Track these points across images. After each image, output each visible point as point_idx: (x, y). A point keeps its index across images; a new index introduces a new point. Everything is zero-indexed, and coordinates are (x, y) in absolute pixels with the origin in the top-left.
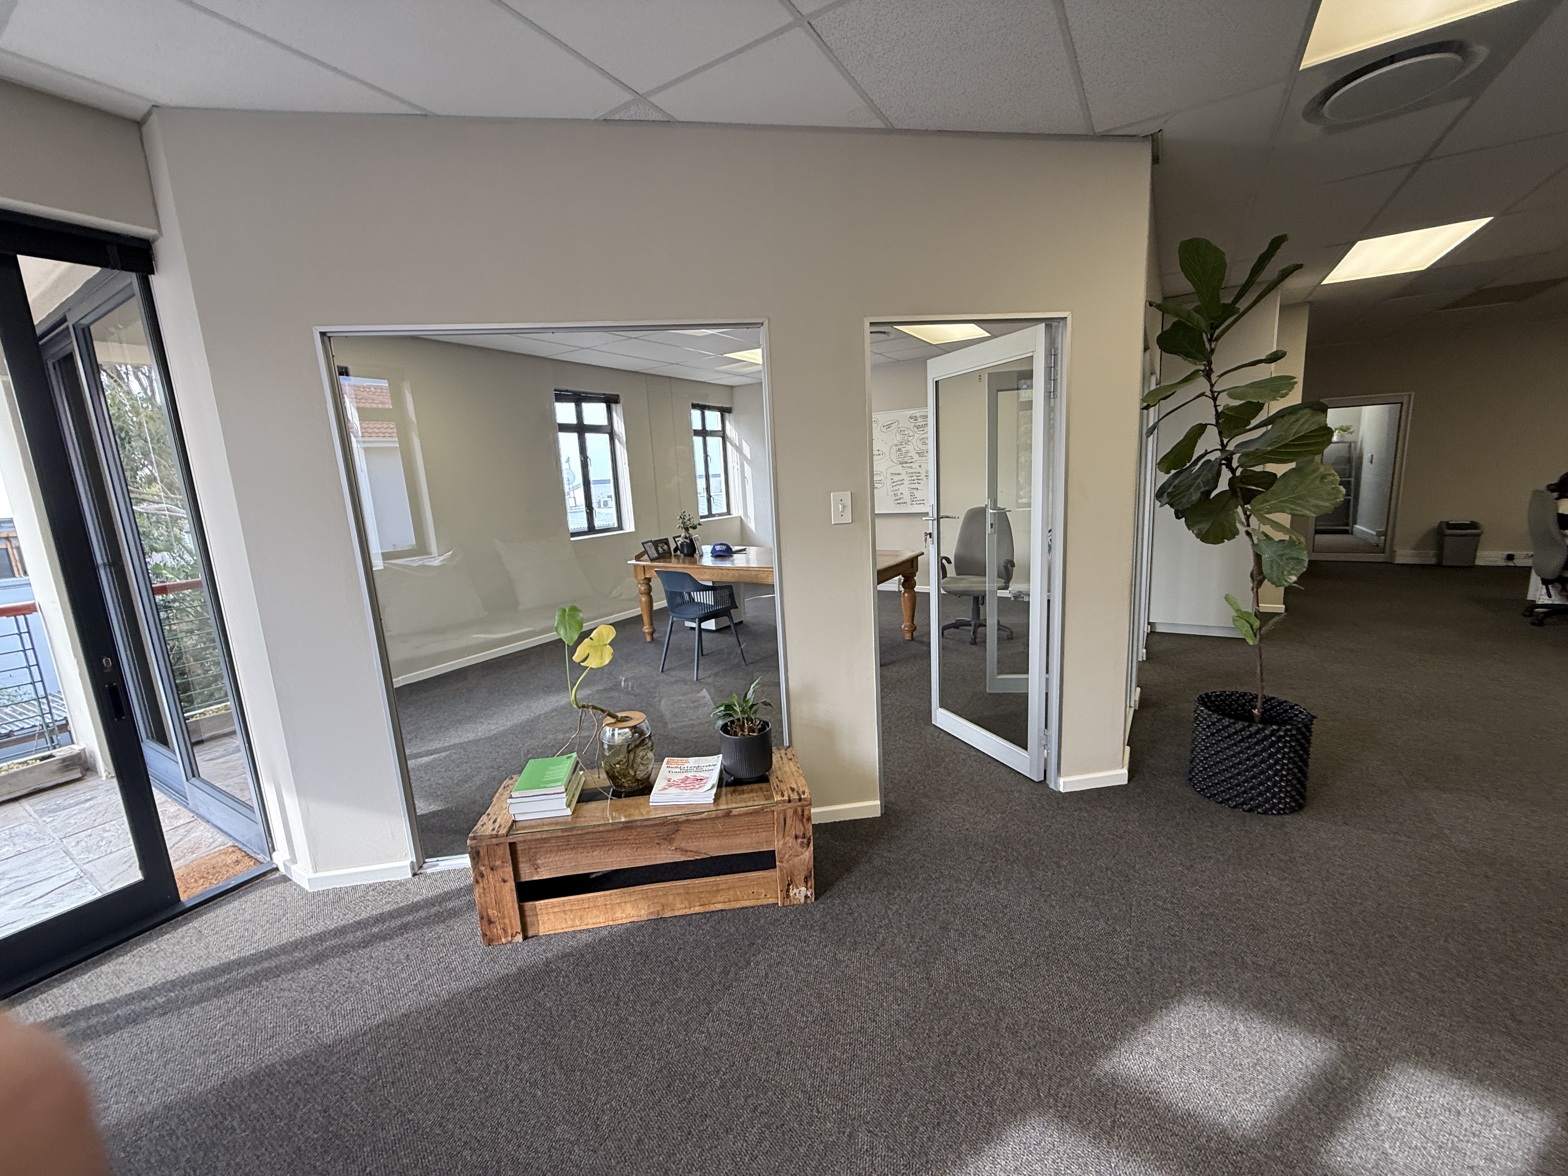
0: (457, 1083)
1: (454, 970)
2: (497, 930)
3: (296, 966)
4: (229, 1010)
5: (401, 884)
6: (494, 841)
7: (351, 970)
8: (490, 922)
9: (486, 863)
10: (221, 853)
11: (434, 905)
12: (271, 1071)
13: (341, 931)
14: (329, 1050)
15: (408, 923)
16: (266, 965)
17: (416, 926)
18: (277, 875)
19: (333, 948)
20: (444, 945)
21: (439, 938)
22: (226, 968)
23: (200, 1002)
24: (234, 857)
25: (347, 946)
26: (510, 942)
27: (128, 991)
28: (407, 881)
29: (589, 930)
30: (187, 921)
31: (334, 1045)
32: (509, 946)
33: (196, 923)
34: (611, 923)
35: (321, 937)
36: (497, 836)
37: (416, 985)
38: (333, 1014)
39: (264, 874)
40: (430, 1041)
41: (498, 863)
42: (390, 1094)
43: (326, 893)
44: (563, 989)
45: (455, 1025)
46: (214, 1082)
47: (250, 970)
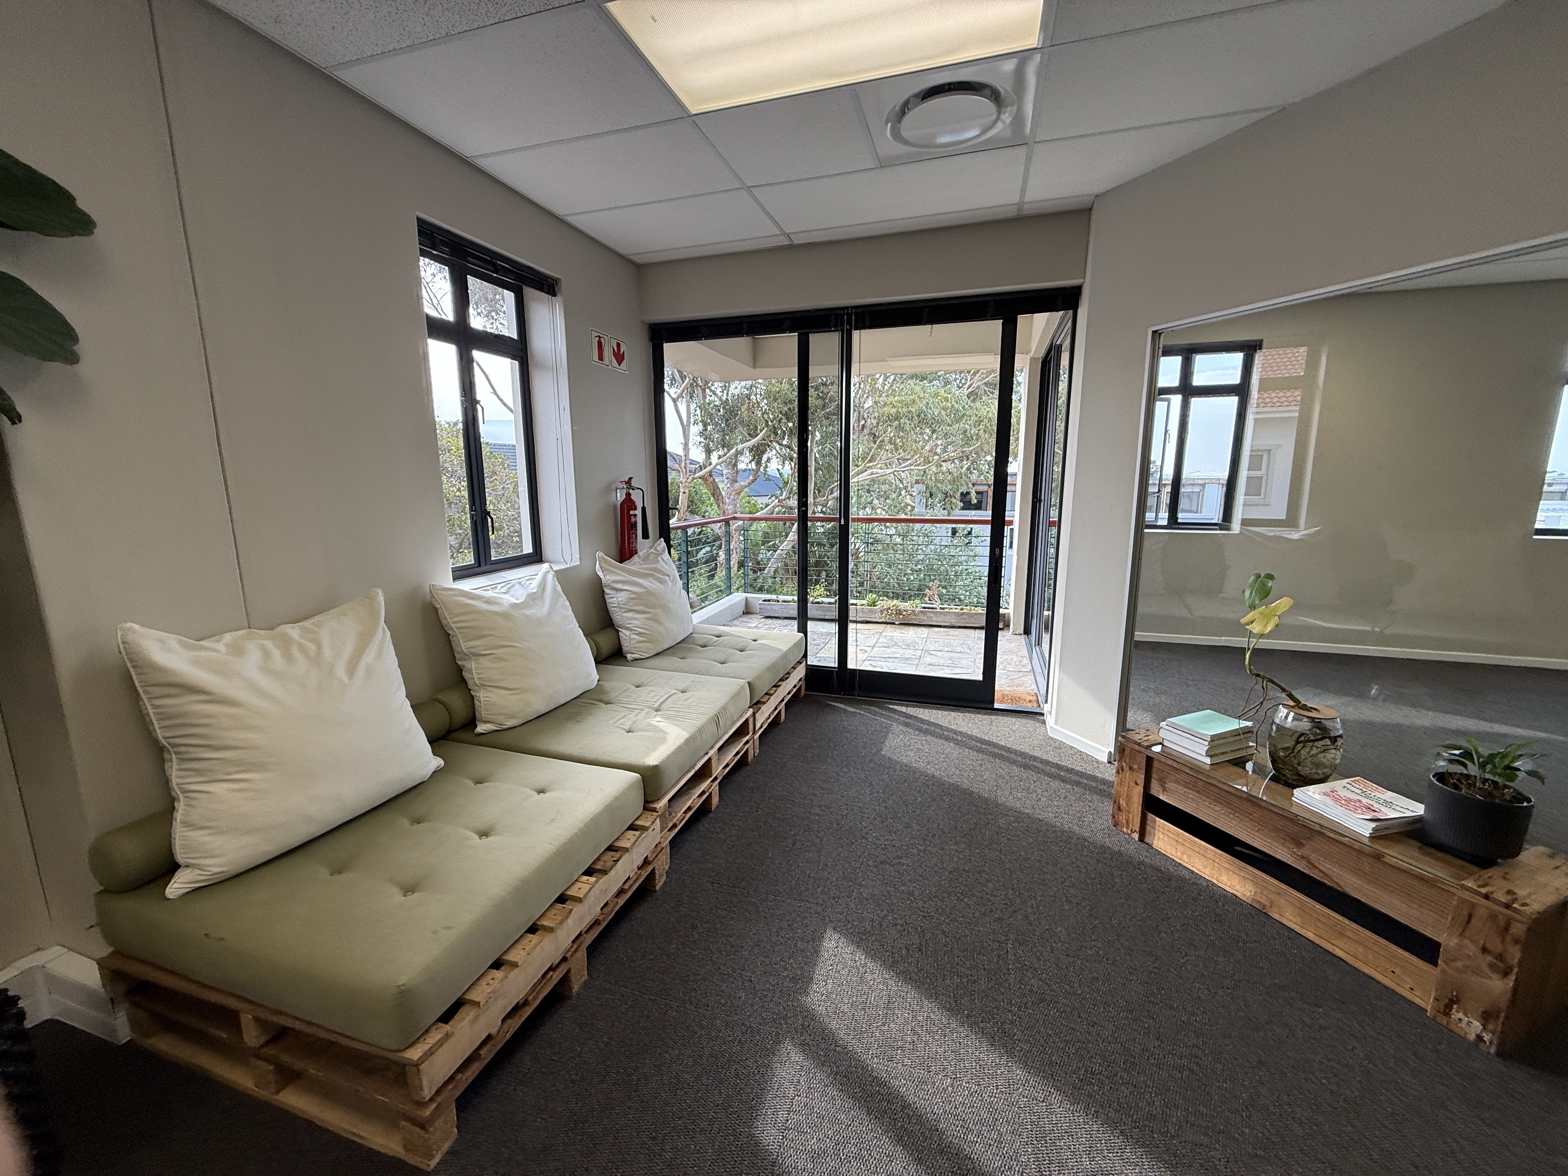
0: (1034, 865)
1: (1083, 822)
2: (1122, 818)
3: (1014, 762)
4: (977, 760)
5: (1097, 762)
6: (1137, 747)
7: (1034, 782)
8: (1119, 809)
9: (1127, 761)
10: (1029, 694)
11: (1104, 784)
12: (972, 793)
13: (1047, 763)
14: (997, 805)
15: (1081, 783)
16: (1004, 753)
17: (1085, 788)
18: (1042, 718)
19: (1035, 767)
20: (1089, 806)
21: (1091, 802)
22: (989, 743)
23: (970, 748)
24: (1031, 698)
25: (1043, 770)
26: (1129, 835)
27: (953, 727)
28: (1103, 763)
29: (1193, 872)
30: (991, 714)
31: (1000, 805)
32: (1127, 836)
33: (993, 717)
34: (1214, 881)
35: (1035, 759)
36: (1139, 744)
37: (1057, 812)
38: (1011, 793)
39: (1036, 713)
40: (1040, 839)
41: (1135, 766)
42: (1003, 842)
43: (1056, 741)
44: (1135, 882)
45: (1057, 843)
46: (951, 781)
47: (996, 750)
